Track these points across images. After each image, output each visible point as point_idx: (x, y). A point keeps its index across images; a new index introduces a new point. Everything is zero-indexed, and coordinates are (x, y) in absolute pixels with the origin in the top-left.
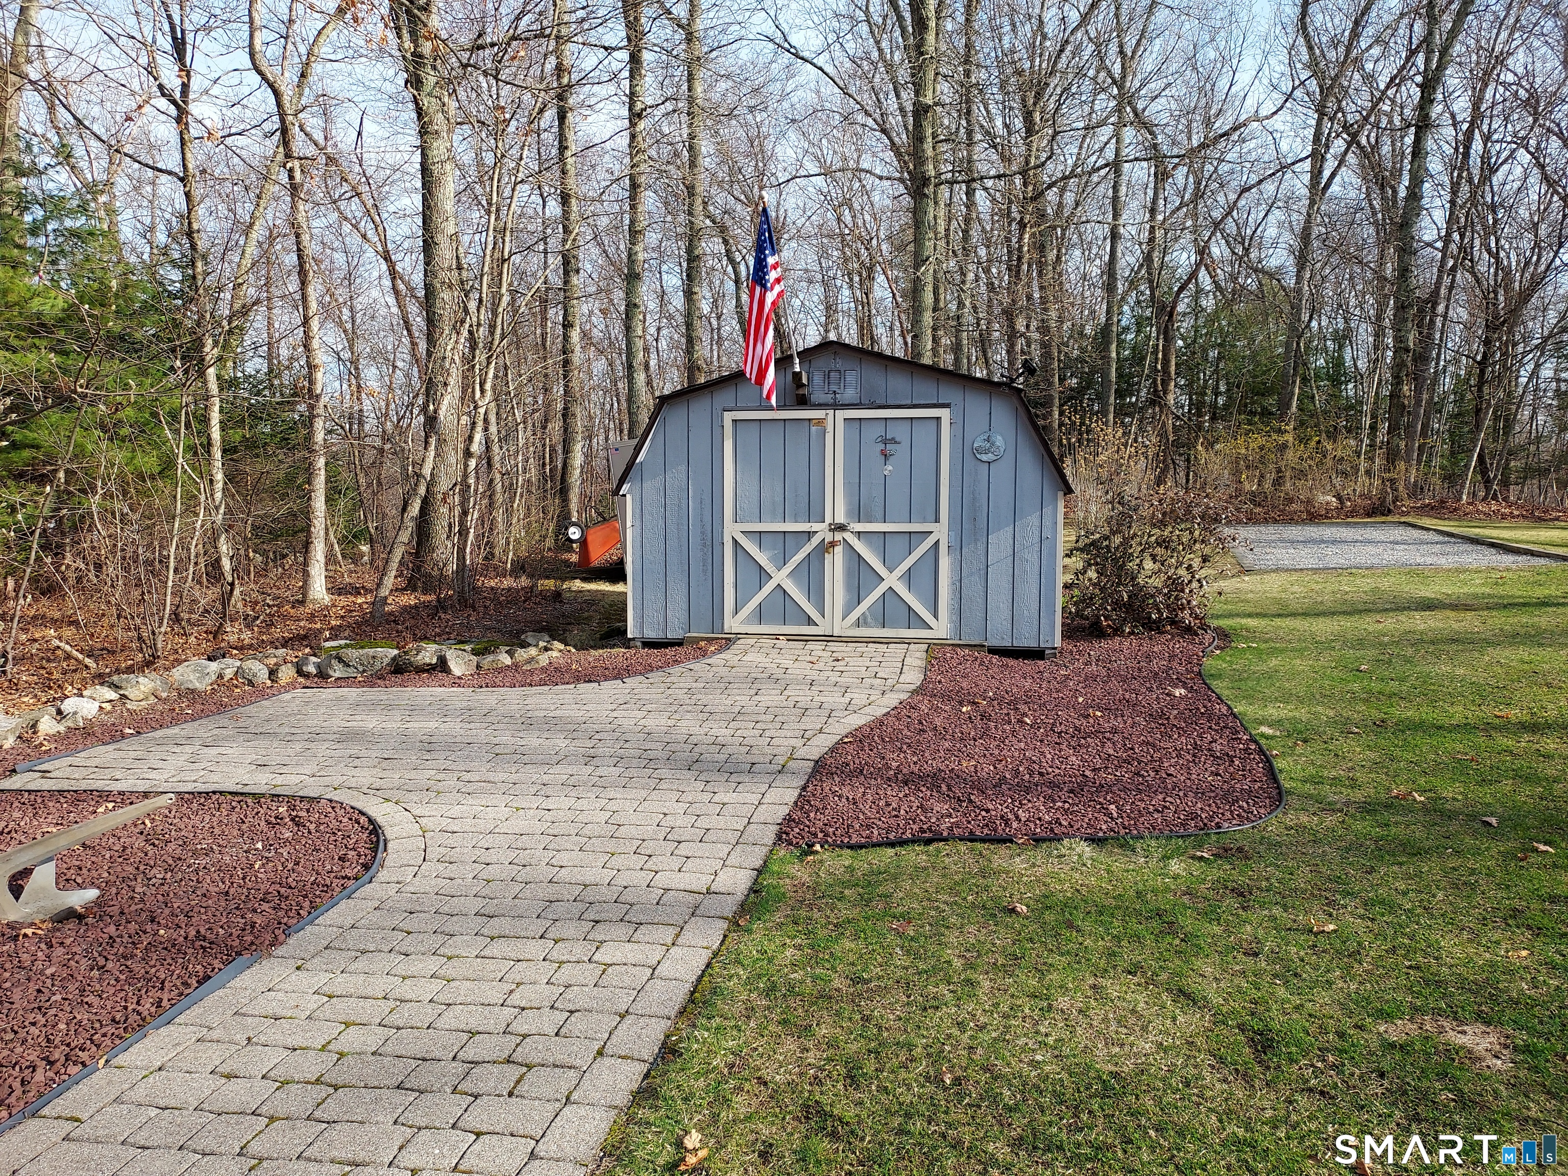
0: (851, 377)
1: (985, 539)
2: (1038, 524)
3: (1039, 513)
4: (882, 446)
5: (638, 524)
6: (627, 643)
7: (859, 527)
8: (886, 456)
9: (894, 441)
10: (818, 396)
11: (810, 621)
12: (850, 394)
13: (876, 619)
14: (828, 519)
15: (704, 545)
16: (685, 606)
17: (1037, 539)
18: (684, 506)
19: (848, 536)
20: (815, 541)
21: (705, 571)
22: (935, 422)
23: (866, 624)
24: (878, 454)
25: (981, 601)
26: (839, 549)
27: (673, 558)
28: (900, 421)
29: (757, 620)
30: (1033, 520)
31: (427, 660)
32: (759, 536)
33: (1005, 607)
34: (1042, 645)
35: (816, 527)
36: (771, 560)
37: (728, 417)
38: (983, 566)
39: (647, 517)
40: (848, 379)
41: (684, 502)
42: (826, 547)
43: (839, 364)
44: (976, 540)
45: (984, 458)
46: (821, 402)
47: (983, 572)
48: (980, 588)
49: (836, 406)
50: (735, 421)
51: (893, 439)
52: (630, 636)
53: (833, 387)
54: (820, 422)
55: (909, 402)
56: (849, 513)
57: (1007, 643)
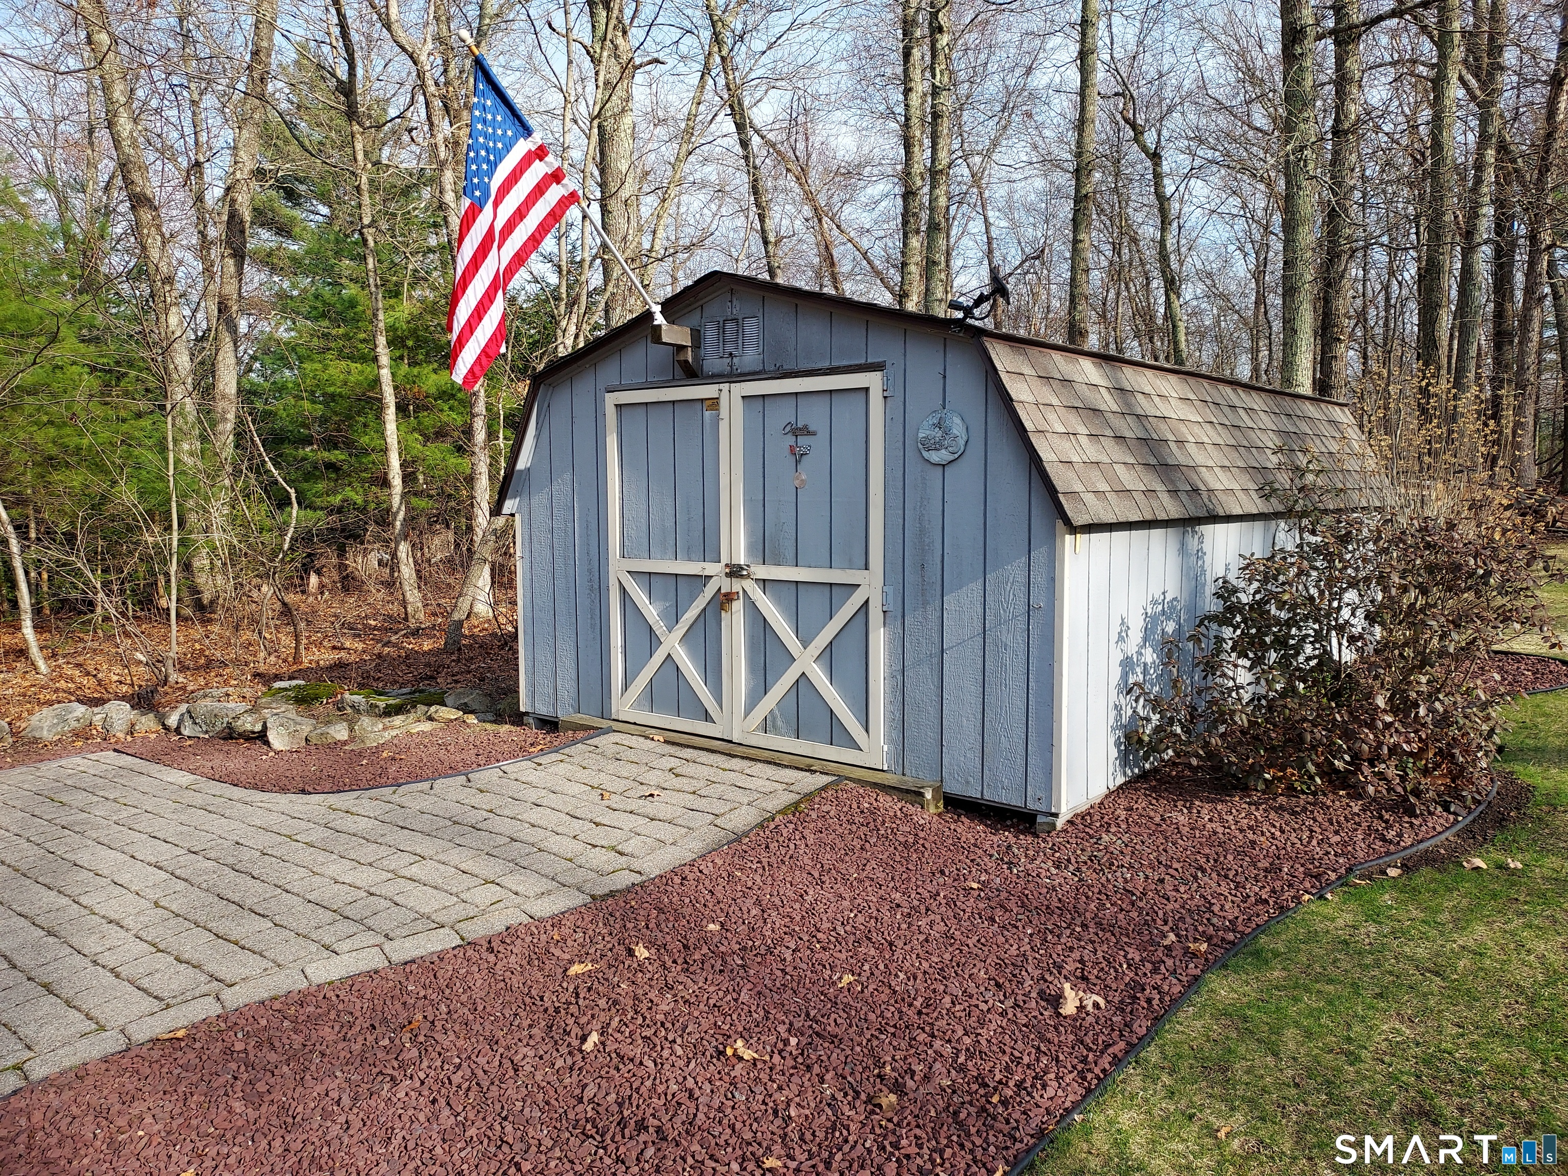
0: (751, 327)
1: (938, 603)
2: (1022, 578)
3: (1024, 559)
4: (791, 440)
5: (527, 555)
6: (518, 719)
7: (762, 572)
8: (798, 456)
9: (806, 431)
10: (713, 363)
11: (707, 717)
12: (750, 357)
13: (787, 723)
14: (725, 559)
15: (591, 589)
16: (574, 676)
17: (1023, 609)
18: (570, 531)
19: (748, 585)
20: (710, 591)
21: (593, 626)
22: (863, 393)
23: (776, 730)
24: (787, 451)
25: (933, 711)
26: (738, 606)
27: (561, 607)
28: (814, 398)
29: (647, 704)
30: (1015, 571)
31: (248, 727)
32: (647, 578)
33: (971, 726)
34: (1032, 805)
35: (710, 568)
36: (663, 615)
37: (611, 399)
38: (936, 650)
39: (536, 545)
40: (747, 331)
41: (570, 525)
42: (724, 600)
43: (737, 308)
44: (925, 604)
45: (934, 457)
46: (716, 371)
47: (935, 660)
48: (931, 687)
49: (734, 376)
50: (619, 407)
51: (806, 427)
52: (522, 709)
53: (730, 348)
54: (714, 403)
55: (826, 364)
56: (751, 549)
57: (973, 792)
